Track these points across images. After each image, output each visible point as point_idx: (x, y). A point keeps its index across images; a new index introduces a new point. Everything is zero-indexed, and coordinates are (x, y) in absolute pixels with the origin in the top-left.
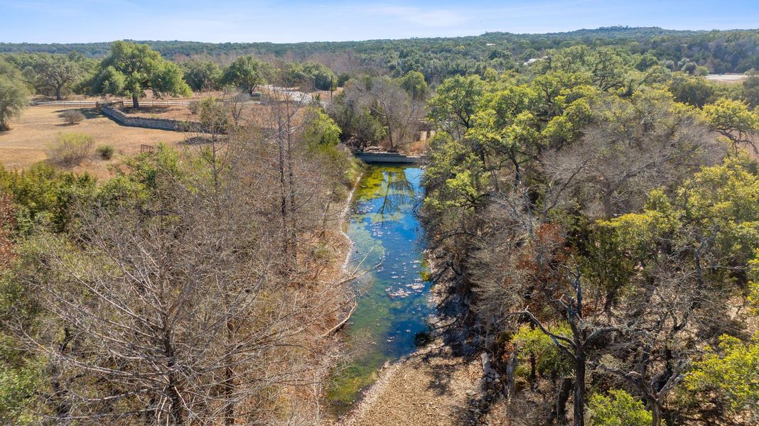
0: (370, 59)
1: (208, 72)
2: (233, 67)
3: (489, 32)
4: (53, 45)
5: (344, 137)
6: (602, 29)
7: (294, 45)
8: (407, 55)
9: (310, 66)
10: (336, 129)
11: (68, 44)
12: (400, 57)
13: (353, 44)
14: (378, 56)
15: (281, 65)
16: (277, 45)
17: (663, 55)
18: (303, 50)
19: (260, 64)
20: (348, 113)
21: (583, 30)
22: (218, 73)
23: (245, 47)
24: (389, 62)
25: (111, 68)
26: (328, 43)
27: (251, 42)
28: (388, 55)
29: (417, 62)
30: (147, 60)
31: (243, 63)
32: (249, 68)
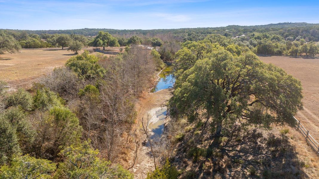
0: (177, 36)
1: (122, 40)
2: (131, 39)
3: (230, 25)
4: (60, 30)
5: (162, 58)
6: (279, 24)
7: (150, 30)
8: (191, 35)
9: (155, 38)
10: (159, 55)
11: (64, 30)
12: (188, 35)
13: (174, 30)
14: (181, 35)
15: (145, 38)
16: (144, 31)
17: (291, 35)
18: (153, 33)
19: (139, 38)
20: (163, 51)
21: (271, 24)
22: (126, 41)
23: (132, 32)
24: (184, 37)
25: (99, 39)
26: (164, 29)
27: (134, 29)
28: (184, 35)
29: (194, 37)
30: (108, 36)
31: (134, 38)
32: (136, 39)
